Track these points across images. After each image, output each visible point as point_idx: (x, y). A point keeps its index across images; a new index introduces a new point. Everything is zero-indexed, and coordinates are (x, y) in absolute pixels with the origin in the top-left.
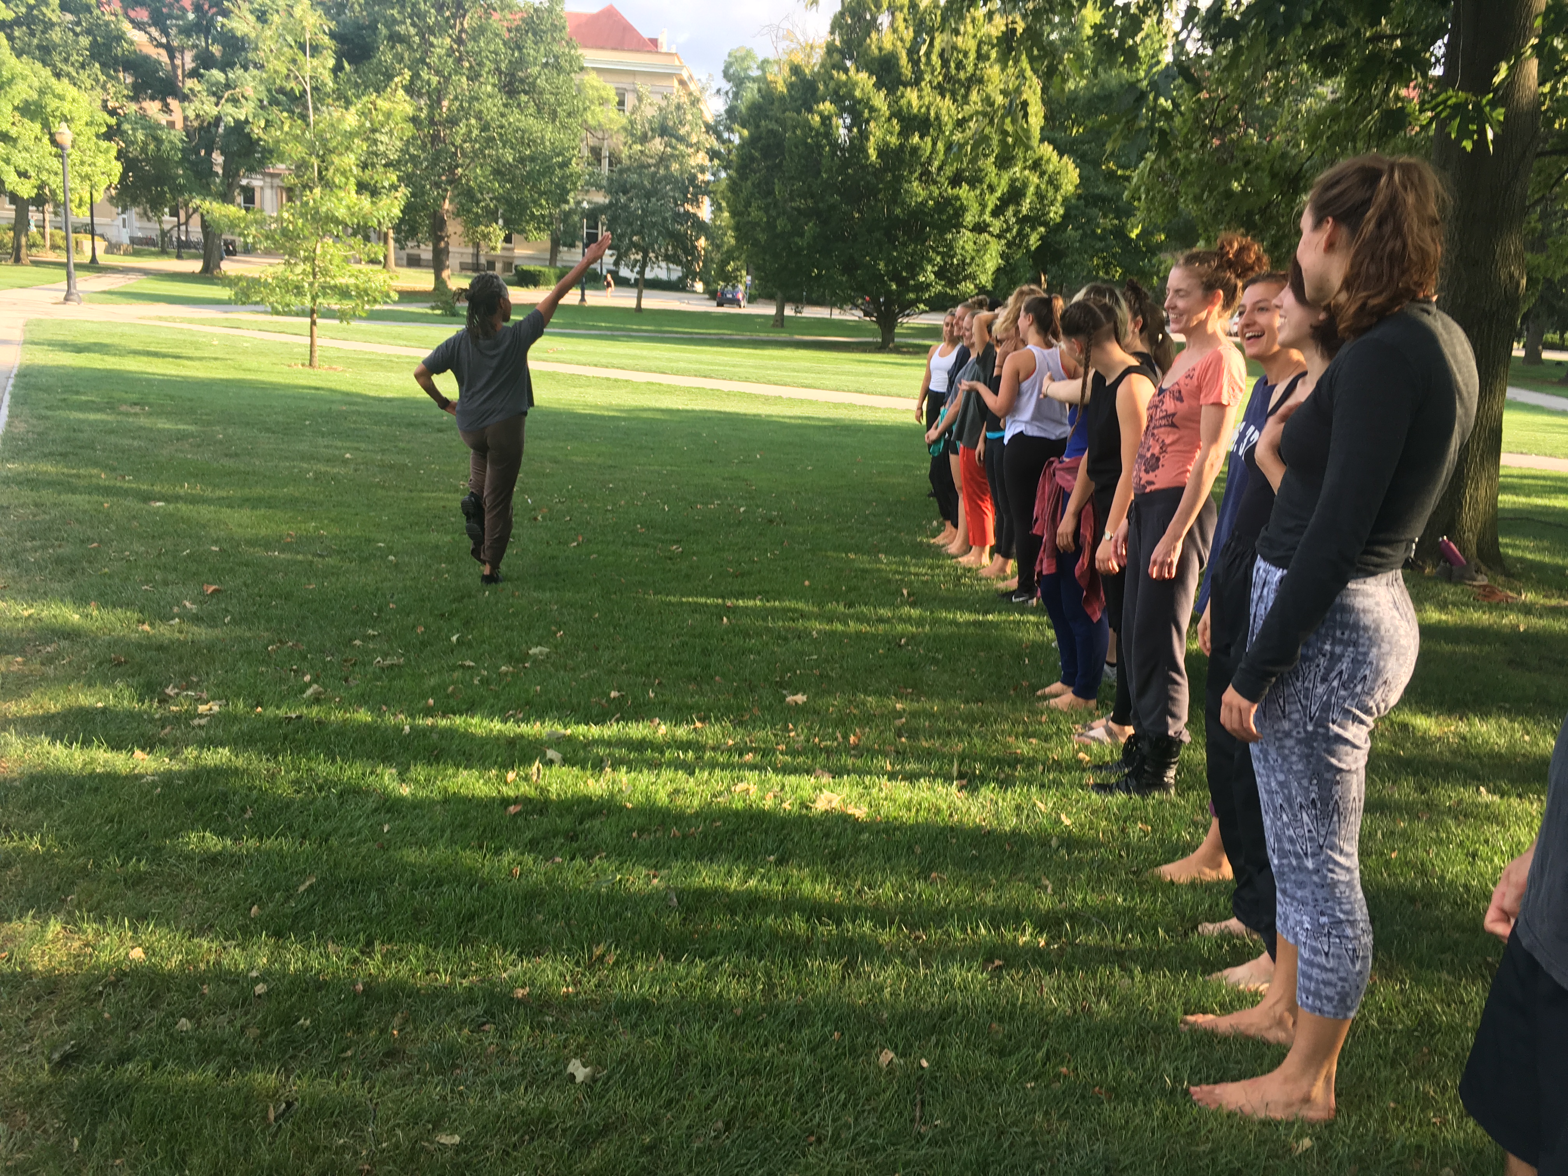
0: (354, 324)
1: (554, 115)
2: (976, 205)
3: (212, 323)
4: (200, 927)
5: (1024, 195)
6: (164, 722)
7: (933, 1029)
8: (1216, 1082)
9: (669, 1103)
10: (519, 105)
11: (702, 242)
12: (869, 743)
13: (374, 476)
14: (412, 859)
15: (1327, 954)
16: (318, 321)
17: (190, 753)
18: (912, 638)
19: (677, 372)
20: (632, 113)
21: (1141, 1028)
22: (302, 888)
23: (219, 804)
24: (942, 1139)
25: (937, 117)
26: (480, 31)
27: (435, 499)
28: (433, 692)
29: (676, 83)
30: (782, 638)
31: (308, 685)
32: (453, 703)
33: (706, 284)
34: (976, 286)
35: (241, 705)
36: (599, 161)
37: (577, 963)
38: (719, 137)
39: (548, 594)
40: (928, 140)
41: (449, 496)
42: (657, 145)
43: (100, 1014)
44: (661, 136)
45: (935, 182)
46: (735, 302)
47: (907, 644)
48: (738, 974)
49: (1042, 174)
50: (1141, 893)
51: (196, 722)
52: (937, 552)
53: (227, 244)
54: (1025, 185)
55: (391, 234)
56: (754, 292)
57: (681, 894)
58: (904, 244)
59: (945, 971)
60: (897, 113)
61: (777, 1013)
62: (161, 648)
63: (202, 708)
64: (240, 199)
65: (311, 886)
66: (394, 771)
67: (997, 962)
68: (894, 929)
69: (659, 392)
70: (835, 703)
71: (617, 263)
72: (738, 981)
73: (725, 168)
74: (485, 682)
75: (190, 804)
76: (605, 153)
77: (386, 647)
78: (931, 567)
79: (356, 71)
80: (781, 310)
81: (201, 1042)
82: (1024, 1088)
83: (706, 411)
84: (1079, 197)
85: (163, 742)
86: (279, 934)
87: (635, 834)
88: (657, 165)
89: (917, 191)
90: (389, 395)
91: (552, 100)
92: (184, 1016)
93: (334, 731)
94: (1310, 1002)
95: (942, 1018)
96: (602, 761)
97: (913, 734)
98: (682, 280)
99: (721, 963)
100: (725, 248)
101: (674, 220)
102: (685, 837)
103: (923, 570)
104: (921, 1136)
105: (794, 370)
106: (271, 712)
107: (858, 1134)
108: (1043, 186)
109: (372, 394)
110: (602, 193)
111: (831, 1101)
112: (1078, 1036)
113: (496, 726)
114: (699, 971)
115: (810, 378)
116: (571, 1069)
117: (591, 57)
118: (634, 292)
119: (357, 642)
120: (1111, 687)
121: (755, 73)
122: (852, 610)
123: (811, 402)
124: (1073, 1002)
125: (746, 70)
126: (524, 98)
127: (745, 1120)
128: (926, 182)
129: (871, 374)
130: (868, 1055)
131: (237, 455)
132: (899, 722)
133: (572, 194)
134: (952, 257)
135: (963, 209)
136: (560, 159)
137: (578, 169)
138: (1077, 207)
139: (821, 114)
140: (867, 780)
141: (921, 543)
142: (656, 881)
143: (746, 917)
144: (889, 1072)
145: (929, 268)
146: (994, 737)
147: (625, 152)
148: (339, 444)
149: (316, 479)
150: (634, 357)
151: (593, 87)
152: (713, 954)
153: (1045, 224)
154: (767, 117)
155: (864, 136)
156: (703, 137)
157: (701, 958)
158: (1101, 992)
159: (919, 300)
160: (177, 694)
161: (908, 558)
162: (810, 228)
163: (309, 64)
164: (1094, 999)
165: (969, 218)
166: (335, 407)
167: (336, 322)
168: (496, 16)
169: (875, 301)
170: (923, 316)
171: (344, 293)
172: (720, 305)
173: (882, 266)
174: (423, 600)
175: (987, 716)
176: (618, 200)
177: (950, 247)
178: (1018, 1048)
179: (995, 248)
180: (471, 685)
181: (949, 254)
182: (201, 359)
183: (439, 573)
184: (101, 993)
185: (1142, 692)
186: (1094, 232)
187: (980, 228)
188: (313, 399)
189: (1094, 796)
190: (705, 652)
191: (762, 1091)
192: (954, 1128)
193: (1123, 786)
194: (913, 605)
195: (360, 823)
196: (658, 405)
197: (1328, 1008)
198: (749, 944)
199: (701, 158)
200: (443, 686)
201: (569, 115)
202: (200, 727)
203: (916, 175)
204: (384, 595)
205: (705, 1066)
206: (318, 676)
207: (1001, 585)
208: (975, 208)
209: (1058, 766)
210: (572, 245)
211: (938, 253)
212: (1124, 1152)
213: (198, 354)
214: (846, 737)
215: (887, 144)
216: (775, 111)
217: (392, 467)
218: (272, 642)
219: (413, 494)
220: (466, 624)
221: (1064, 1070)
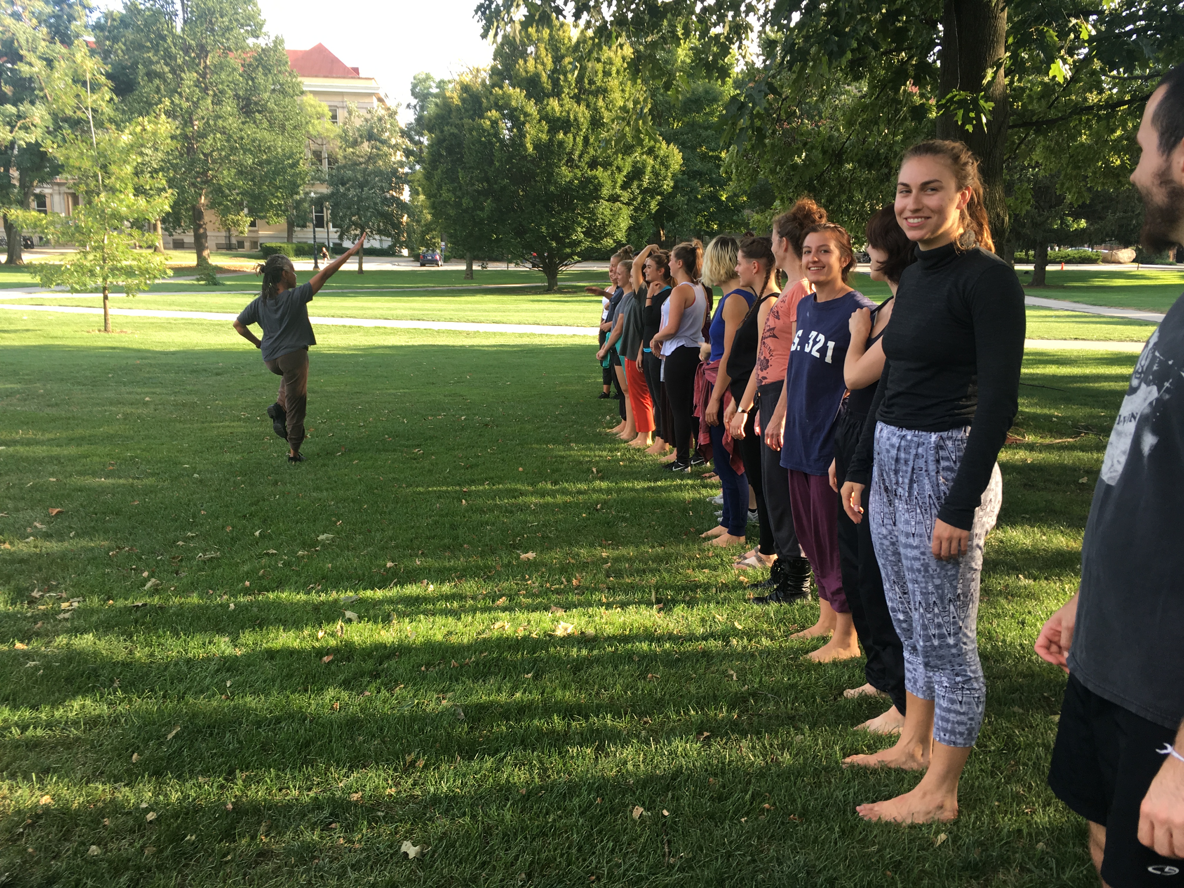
0: (140, 296)
1: (283, 128)
2: (609, 182)
3: (20, 302)
4: (94, 773)
5: (644, 173)
6: (35, 619)
7: (667, 788)
8: (874, 802)
9: (484, 864)
10: (255, 122)
11: (405, 218)
12: (588, 584)
13: (171, 413)
14: (253, 705)
15: (961, 702)
16: (110, 296)
17: (62, 640)
18: (605, 503)
19: (397, 318)
20: (345, 124)
21: (815, 769)
22: (170, 737)
23: (93, 678)
24: (687, 866)
25: (576, 119)
26: (220, 67)
27: (224, 427)
28: (248, 575)
29: (375, 99)
30: (509, 511)
31: (148, 579)
32: (265, 583)
33: (411, 249)
34: (614, 241)
35: (96, 599)
36: (321, 161)
37: (395, 770)
38: (411, 140)
39: (325, 493)
40: (570, 136)
41: (234, 424)
42: (366, 147)
43: (25, 850)
44: (369, 140)
45: (578, 167)
46: (434, 262)
47: (602, 508)
48: (518, 763)
49: (655, 158)
50: (800, 674)
51: (61, 616)
52: (613, 440)
53: (25, 239)
54: (644, 166)
55: (159, 225)
56: (448, 254)
57: (466, 709)
58: (559, 213)
59: (670, 744)
60: (545, 117)
61: (552, 788)
62: (22, 561)
63: (64, 605)
64: (34, 204)
65: (177, 733)
66: (227, 639)
67: (706, 734)
68: (628, 717)
69: (385, 334)
70: (555, 556)
71: (341, 238)
72: (520, 769)
73: (418, 162)
74: (287, 564)
75: (69, 680)
76: (325, 155)
77: (203, 545)
78: (610, 450)
79: (123, 101)
80: (470, 266)
81: (110, 862)
82: (740, 822)
83: (424, 346)
84: (683, 173)
85: (38, 634)
86: (158, 774)
87: (423, 668)
88: (367, 162)
89: (565, 173)
90: (172, 349)
91: (281, 116)
92: (93, 844)
93: (174, 613)
94: (947, 737)
95: (674, 779)
96: (389, 615)
97: (619, 574)
98: (391, 247)
99: (505, 757)
100: (423, 222)
101: (383, 203)
102: (462, 667)
103: (605, 453)
104: (671, 867)
105: (485, 311)
106: (121, 603)
107: (627, 870)
108: (657, 167)
109: (158, 349)
110: (325, 185)
111: (603, 848)
112: (772, 780)
113: (302, 597)
114: (489, 764)
115: (498, 317)
116: (404, 849)
117: (308, 83)
118: (356, 259)
119: (180, 543)
120: (754, 526)
121: (435, 90)
122: (557, 487)
123: (502, 334)
124: (764, 756)
125: (428, 89)
126: (258, 116)
127: (542, 871)
128: (571, 167)
129: (543, 310)
130: (624, 812)
131: (57, 405)
132: (606, 566)
133: (301, 188)
134: (595, 221)
135: (600, 185)
136: (290, 161)
137: (305, 168)
138: (682, 181)
139: (490, 119)
140: (590, 610)
141: (600, 434)
142: (444, 702)
143: (518, 721)
144: (641, 823)
145: (579, 229)
146: (677, 571)
147: (340, 154)
148: (139, 390)
149: (125, 419)
150: (362, 308)
151: (311, 106)
152: (497, 751)
153: (661, 194)
154: (447, 124)
155: (522, 135)
156: (400, 141)
157: (489, 755)
158: (782, 747)
159: (573, 253)
160: (42, 596)
161: (592, 445)
162: (488, 204)
163: (90, 99)
164: (779, 753)
165: (605, 192)
166: (130, 362)
167: (124, 295)
168: (231, 55)
169: (541, 256)
170: (578, 265)
171: (129, 272)
172: (423, 265)
173: (544, 229)
174: (227, 507)
175: (670, 555)
176: (338, 190)
177: (593, 212)
178: (731, 794)
179: (626, 212)
180: (277, 568)
181: (592, 219)
182: (15, 331)
183: (236, 484)
184: (22, 833)
185: (778, 529)
186: (696, 197)
187: (614, 199)
188: (111, 357)
189: (755, 606)
190: (453, 527)
191: (551, 847)
192: (694, 857)
193: (775, 597)
194: (602, 479)
195: (208, 681)
196: (386, 343)
197: (960, 740)
198: (522, 742)
199: (399, 156)
200: (255, 571)
201: (295, 128)
202: (66, 620)
203: (564, 161)
204: (195, 505)
205: (505, 835)
206: (153, 572)
207: (664, 459)
208: (608, 184)
209: (725, 587)
210: (304, 226)
211: (585, 218)
212: (818, 859)
213: (12, 327)
214: (569, 581)
215: (540, 139)
216: (454, 119)
217: (184, 405)
218: (110, 549)
219: (206, 425)
220: (264, 521)
221: (767, 805)
